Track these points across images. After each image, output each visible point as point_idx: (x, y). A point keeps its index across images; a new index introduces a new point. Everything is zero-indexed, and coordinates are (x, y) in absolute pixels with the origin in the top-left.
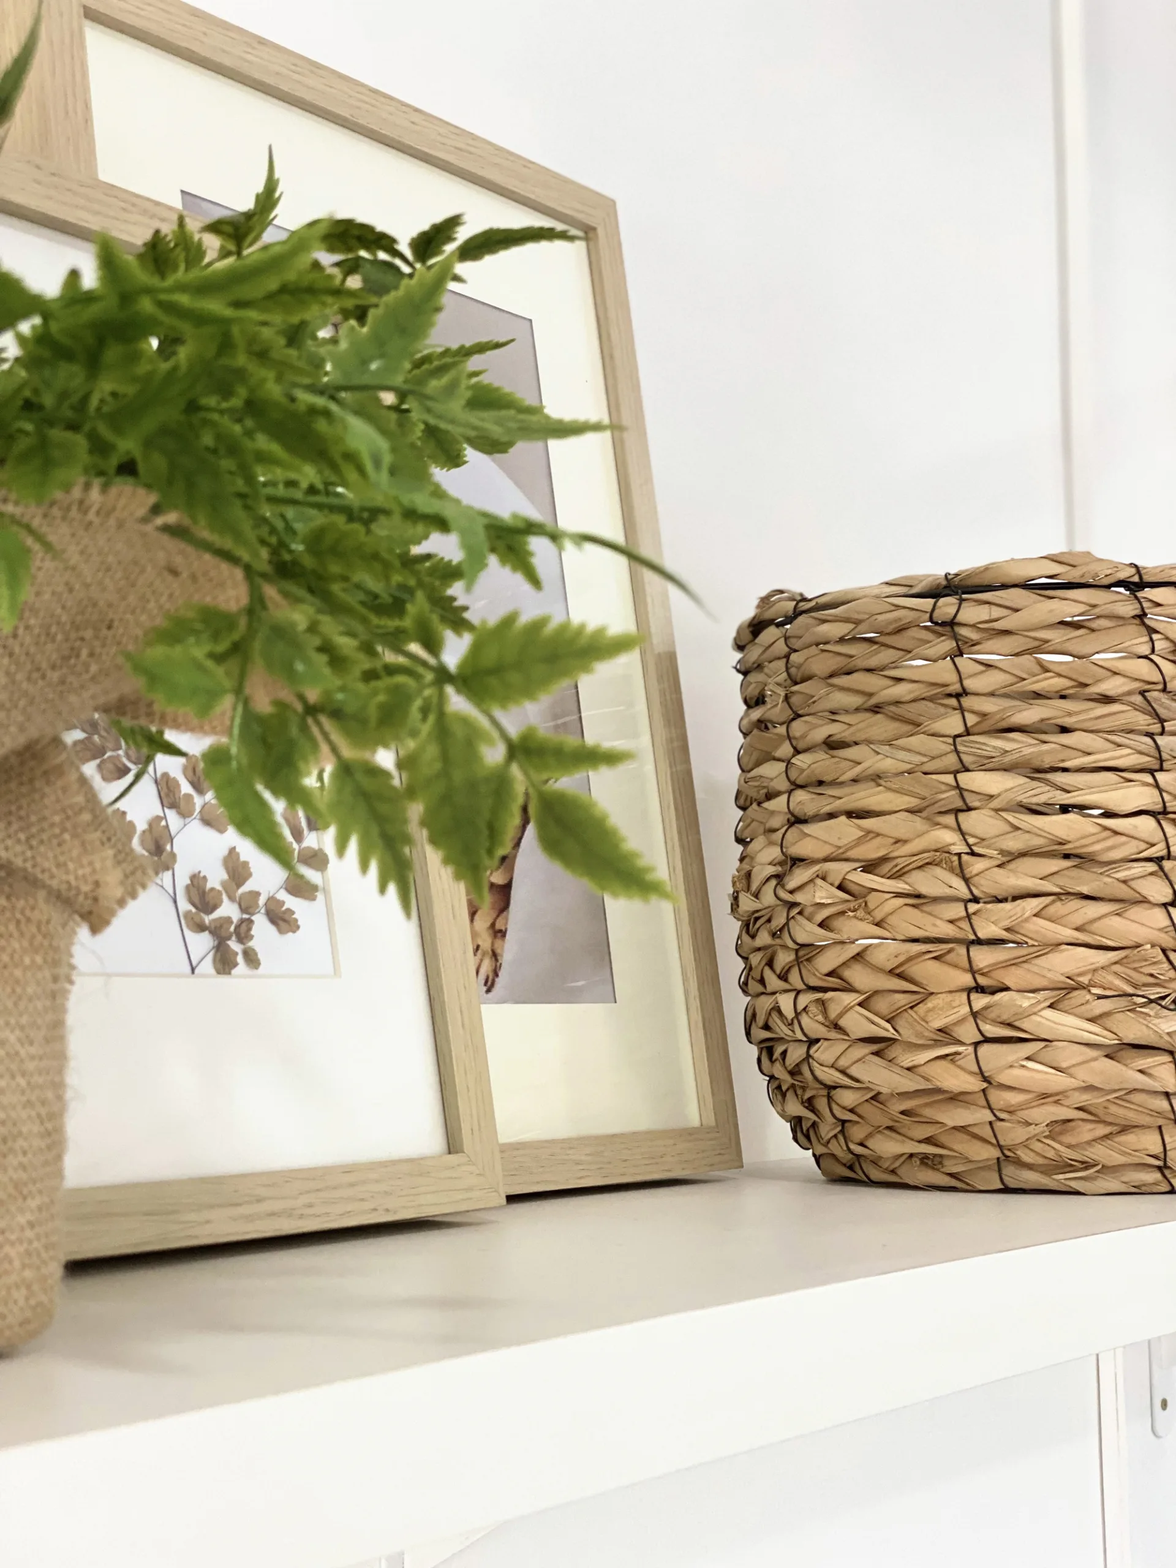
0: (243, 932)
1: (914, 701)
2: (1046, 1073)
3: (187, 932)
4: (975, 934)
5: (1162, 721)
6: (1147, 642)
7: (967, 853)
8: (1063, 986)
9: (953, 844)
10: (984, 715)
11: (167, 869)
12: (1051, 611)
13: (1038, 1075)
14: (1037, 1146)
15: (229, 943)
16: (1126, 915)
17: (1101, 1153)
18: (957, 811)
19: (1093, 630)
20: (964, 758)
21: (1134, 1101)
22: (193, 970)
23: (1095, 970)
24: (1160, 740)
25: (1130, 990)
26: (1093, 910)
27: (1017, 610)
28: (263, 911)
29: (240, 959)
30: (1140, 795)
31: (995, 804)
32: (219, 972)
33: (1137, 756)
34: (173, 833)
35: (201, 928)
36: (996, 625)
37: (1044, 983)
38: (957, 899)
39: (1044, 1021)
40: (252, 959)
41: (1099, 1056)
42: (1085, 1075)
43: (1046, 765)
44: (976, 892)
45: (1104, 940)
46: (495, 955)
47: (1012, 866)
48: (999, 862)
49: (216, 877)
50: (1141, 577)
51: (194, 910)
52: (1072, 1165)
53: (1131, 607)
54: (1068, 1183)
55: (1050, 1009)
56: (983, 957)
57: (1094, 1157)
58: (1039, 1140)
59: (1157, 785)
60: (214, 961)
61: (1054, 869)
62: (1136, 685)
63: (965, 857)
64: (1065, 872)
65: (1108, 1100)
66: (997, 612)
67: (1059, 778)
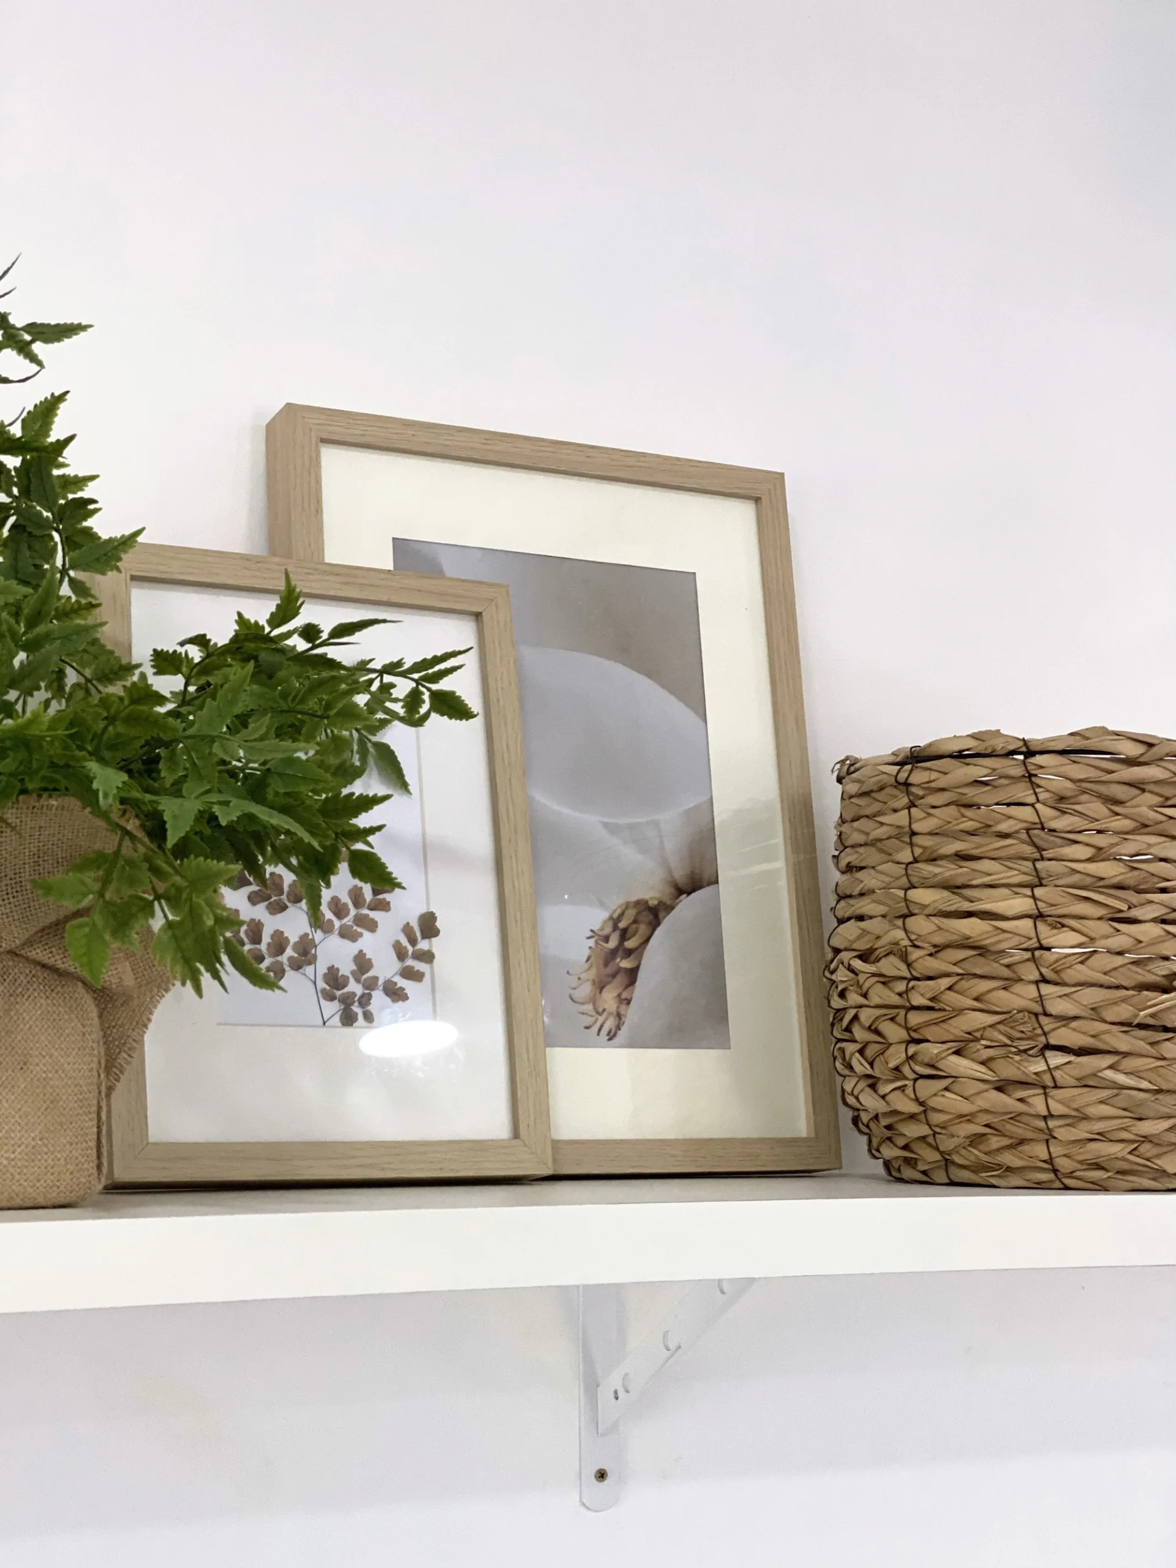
0: (365, 1001)
1: (888, 839)
2: (956, 1100)
3: (322, 1001)
4: (910, 1003)
5: (1040, 849)
6: (1032, 794)
7: (911, 946)
8: (962, 1039)
9: (902, 940)
10: (924, 848)
11: (310, 964)
12: (966, 774)
13: (952, 1102)
14: (963, 1152)
15: (353, 1007)
16: (1012, 989)
17: (1009, 1159)
18: (904, 917)
19: (995, 787)
20: (911, 878)
21: (1022, 1121)
22: (324, 1023)
23: (984, 1028)
24: (1039, 865)
25: (1008, 1042)
26: (984, 986)
27: (946, 774)
28: (381, 988)
29: (360, 1017)
30: (1021, 904)
31: (928, 911)
32: (343, 1025)
33: (1022, 876)
34: (317, 943)
35: (331, 998)
36: (933, 785)
37: (951, 1038)
38: (904, 978)
39: (950, 1064)
40: (369, 1017)
41: (990, 1089)
42: (981, 1103)
43: (959, 884)
44: (915, 973)
45: (993, 1007)
46: (619, 1016)
47: (940, 955)
48: (929, 952)
49: (346, 968)
50: (1027, 747)
51: (328, 988)
52: (992, 1167)
53: (1019, 770)
54: (988, 1179)
55: (956, 1056)
56: (915, 1019)
57: (1003, 1161)
58: (964, 1148)
59: (1033, 897)
60: (341, 1015)
61: (962, 957)
62: (1025, 825)
63: (909, 948)
64: (971, 959)
65: (1003, 1120)
66: (934, 775)
67: (967, 892)
